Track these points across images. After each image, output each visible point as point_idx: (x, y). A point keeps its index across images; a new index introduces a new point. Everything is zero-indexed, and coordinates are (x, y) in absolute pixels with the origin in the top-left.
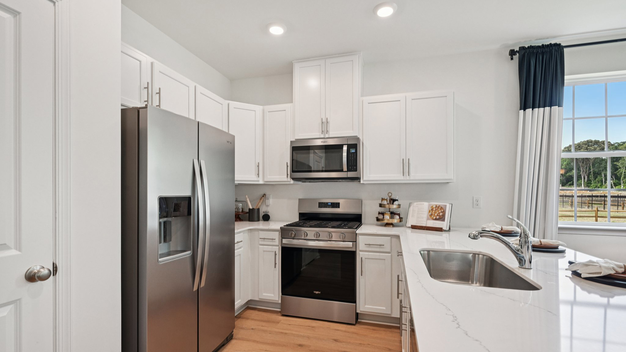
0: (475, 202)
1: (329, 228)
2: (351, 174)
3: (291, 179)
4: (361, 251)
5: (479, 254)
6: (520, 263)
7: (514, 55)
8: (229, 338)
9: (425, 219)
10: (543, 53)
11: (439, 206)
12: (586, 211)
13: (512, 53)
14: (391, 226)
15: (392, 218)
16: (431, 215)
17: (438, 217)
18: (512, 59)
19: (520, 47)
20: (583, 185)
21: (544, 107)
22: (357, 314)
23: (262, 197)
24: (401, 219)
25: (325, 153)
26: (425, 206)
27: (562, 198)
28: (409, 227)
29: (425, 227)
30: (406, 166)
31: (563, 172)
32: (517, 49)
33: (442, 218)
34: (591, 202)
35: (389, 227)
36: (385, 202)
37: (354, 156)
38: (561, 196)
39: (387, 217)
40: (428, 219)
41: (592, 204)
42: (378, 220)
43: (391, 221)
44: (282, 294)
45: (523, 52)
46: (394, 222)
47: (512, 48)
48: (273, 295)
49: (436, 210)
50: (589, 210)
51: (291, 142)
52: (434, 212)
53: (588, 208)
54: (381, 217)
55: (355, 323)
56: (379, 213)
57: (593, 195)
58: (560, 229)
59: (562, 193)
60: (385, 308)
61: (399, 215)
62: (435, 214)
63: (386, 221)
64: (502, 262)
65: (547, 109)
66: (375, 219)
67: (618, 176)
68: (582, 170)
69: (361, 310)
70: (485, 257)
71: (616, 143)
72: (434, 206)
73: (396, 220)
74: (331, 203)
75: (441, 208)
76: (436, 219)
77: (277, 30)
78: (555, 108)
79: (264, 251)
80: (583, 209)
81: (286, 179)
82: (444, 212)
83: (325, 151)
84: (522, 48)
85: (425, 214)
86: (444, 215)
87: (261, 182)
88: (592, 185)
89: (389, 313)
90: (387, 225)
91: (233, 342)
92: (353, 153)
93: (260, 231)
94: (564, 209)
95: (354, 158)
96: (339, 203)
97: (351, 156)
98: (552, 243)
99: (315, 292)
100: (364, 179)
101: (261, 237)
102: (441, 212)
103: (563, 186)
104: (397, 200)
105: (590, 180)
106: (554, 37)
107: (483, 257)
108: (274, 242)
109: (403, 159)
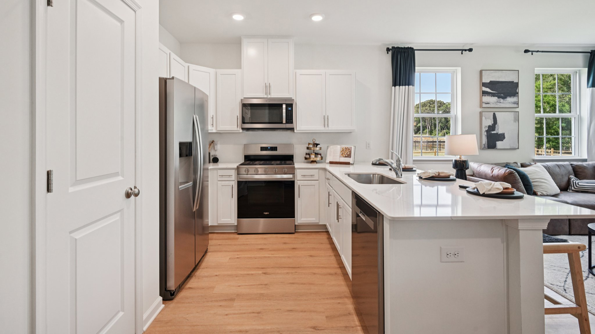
0: (367, 145)
1: (275, 165)
2: (289, 126)
3: (241, 129)
4: (298, 180)
5: (375, 174)
6: (397, 175)
7: (389, 51)
8: (206, 252)
9: (338, 157)
10: (404, 52)
11: (347, 148)
12: (429, 153)
13: (388, 50)
14: (315, 163)
15: (316, 157)
16: (342, 154)
17: (347, 155)
18: (388, 53)
19: (392, 47)
20: (428, 133)
21: (405, 85)
22: (295, 225)
23: (211, 144)
24: (322, 158)
25: (269, 109)
26: (338, 148)
27: (415, 143)
28: (328, 163)
29: (339, 162)
30: (326, 120)
31: (415, 124)
32: (391, 48)
33: (349, 156)
34: (432, 146)
35: (314, 163)
36: (311, 146)
37: (290, 112)
38: (415, 142)
39: (313, 156)
40: (340, 157)
41: (433, 147)
42: (306, 158)
43: (315, 159)
44: (238, 218)
45: (394, 50)
46: (317, 160)
47: (388, 47)
48: (230, 220)
49: (345, 150)
50: (431, 152)
51: (242, 100)
52: (344, 152)
53: (431, 150)
54: (308, 156)
55: (294, 232)
56: (306, 154)
57: (434, 141)
58: (414, 161)
59: (415, 139)
60: (314, 219)
61: (320, 154)
62: (345, 153)
63: (312, 159)
64: (388, 176)
65: (407, 87)
66: (304, 158)
67: (448, 127)
68: (427, 122)
69: (299, 222)
70: (379, 176)
71: (447, 103)
72: (344, 148)
73: (318, 158)
74: (271, 147)
75: (349, 149)
76: (346, 157)
77: (238, 17)
78: (411, 87)
79: (222, 186)
80: (428, 151)
81: (236, 129)
82: (350, 152)
83: (269, 108)
84: (393, 48)
85: (339, 153)
86: (350, 154)
87: (214, 131)
88: (433, 133)
89: (318, 222)
90: (313, 162)
91: (209, 254)
92: (290, 110)
93: (218, 170)
94: (416, 151)
95: (290, 114)
96: (277, 147)
97: (289, 112)
98: (410, 167)
99: (264, 213)
100: (297, 129)
101: (220, 175)
102: (349, 152)
103: (415, 134)
104: (319, 144)
105: (432, 130)
106: (410, 43)
107: (378, 176)
108: (231, 177)
109: (324, 116)
